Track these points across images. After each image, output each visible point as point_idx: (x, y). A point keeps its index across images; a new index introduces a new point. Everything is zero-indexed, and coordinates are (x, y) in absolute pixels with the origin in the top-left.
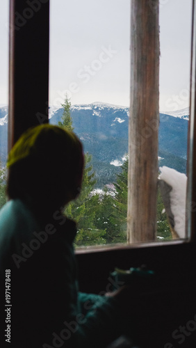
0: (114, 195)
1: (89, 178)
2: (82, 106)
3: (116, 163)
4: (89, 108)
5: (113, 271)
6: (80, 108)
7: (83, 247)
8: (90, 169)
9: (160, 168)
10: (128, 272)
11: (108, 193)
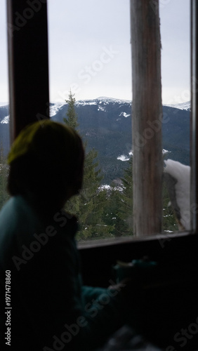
0: (122, 190)
1: (96, 174)
2: (87, 102)
3: (122, 158)
4: (94, 103)
5: (115, 264)
6: (85, 104)
7: (88, 241)
8: (97, 165)
9: (165, 161)
10: (130, 265)
11: (115, 189)
